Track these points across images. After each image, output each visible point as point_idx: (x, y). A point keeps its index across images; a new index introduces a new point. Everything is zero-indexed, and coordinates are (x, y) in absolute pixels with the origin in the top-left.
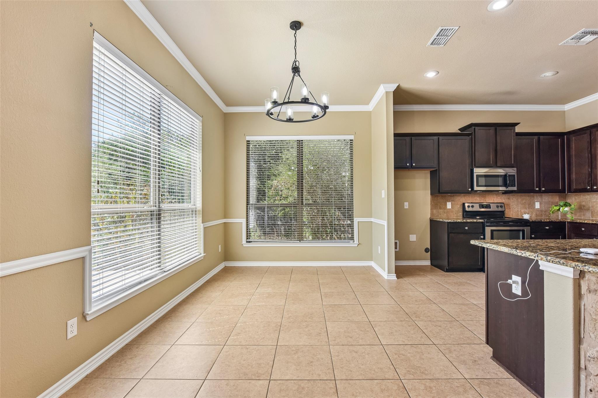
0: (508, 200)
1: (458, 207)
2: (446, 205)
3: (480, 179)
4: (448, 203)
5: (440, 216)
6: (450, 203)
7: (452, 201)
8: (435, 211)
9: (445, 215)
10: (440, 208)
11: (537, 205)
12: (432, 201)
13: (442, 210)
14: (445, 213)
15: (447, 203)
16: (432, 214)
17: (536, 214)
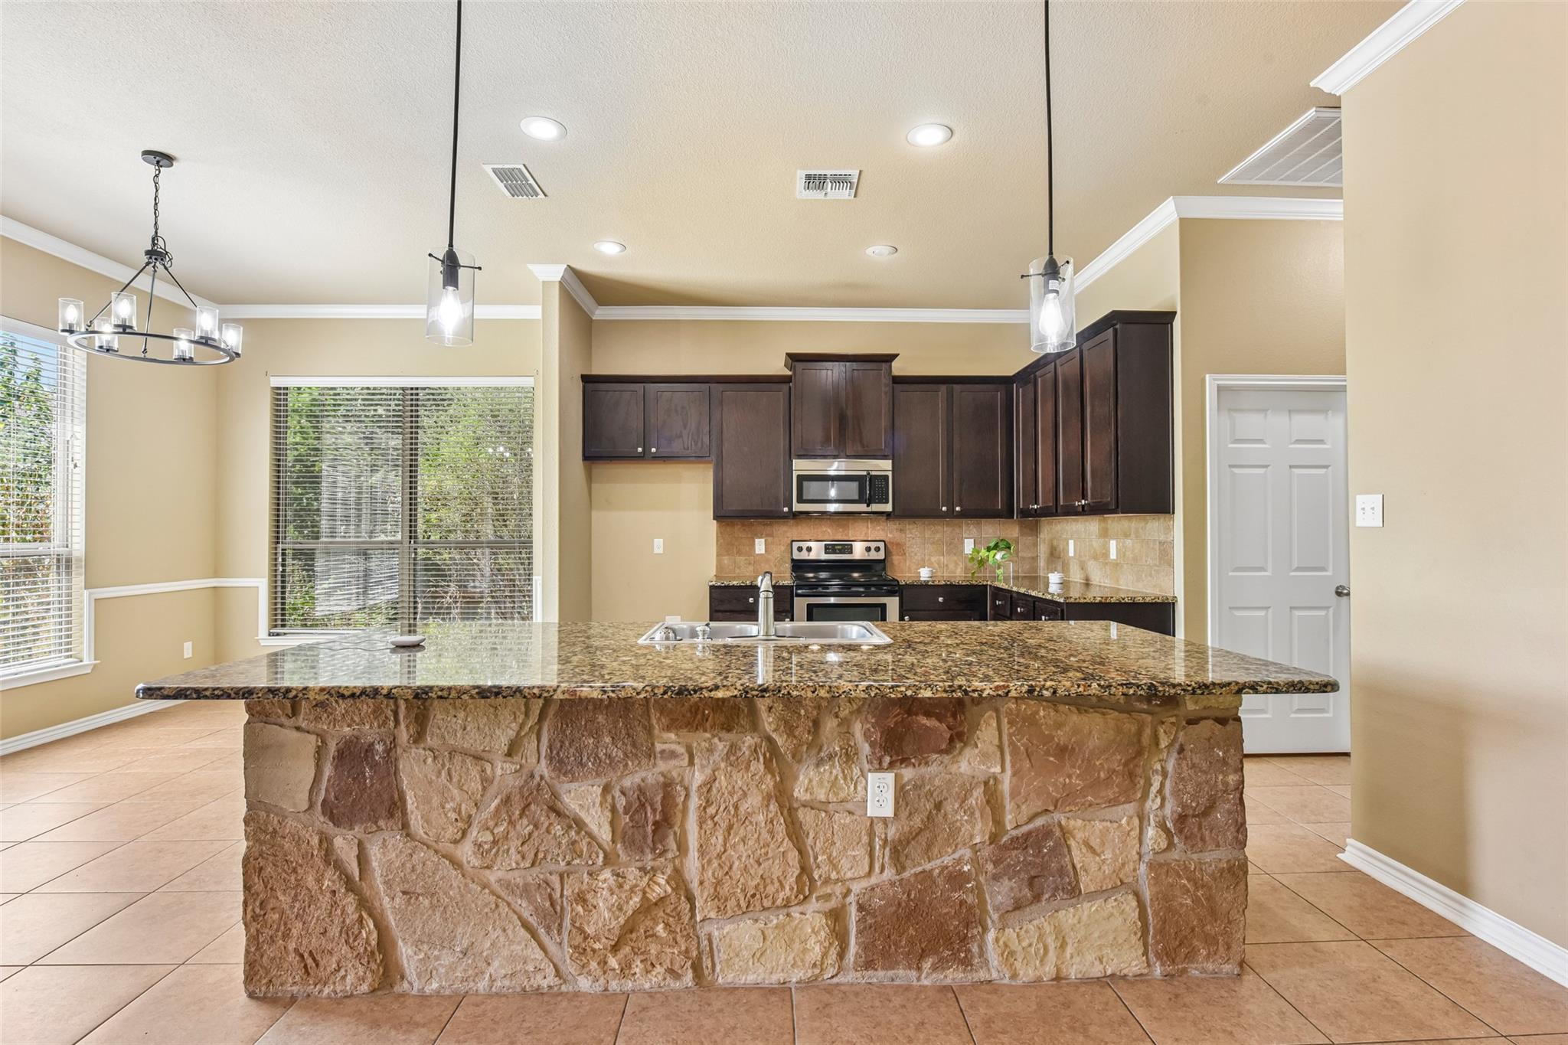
0: (899, 533)
1: (780, 550)
2: (753, 545)
3: (805, 484)
4: (757, 541)
5: (737, 571)
6: (763, 540)
7: (767, 535)
8: (726, 560)
9: (751, 568)
10: (739, 553)
11: (969, 546)
12: (720, 534)
13: (743, 558)
14: (750, 564)
15: (754, 541)
16: (720, 567)
17: (966, 568)
